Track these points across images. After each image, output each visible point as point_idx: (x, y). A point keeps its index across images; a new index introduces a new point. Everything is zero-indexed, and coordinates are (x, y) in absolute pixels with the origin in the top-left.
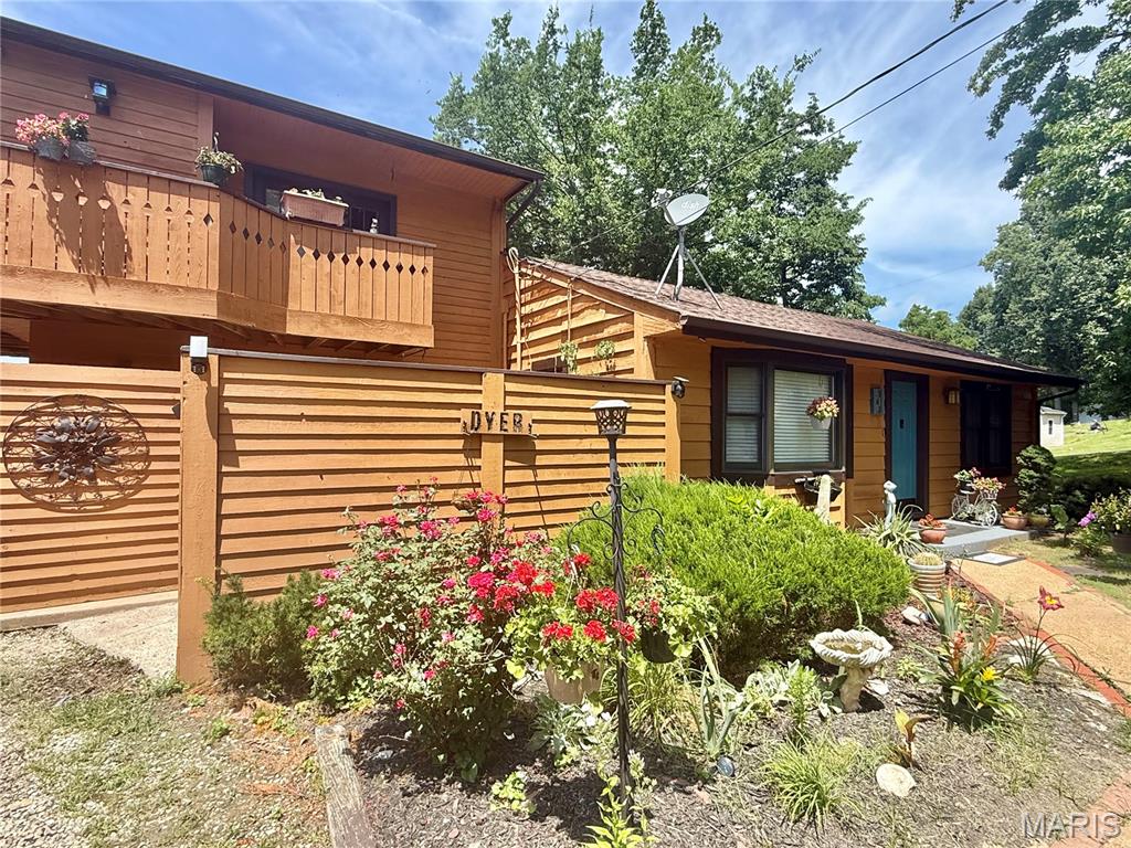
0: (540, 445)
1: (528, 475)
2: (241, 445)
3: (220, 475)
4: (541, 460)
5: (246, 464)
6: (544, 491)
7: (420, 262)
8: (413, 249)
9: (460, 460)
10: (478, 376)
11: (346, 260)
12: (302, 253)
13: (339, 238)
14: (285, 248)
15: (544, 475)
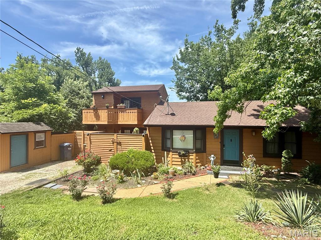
0: (122, 143)
1: (120, 147)
2: (92, 142)
3: (90, 145)
4: (122, 145)
5: (92, 144)
6: (123, 149)
7: (135, 111)
8: (134, 109)
9: (112, 145)
10: (114, 135)
11: (125, 113)
12: (120, 113)
13: (124, 110)
14: (118, 113)
15: (122, 147)
